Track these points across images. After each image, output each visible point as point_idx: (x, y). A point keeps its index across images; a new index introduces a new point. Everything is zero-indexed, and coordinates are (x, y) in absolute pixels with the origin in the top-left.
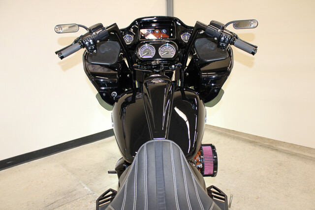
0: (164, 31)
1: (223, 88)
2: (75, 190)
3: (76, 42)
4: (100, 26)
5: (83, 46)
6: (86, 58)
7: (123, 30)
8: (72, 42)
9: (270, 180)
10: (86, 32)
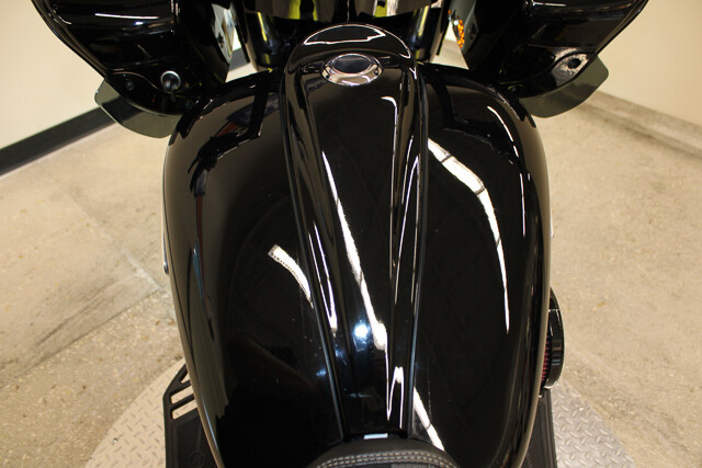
2: (112, 281)
9: (634, 240)
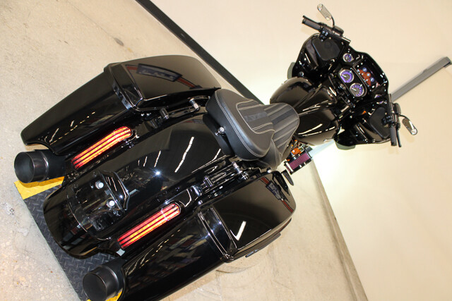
0: (372, 79)
1: (357, 146)
3: (320, 24)
4: (341, 32)
5: (321, 30)
6: (313, 38)
7: (352, 49)
8: (318, 21)
10: (331, 26)
